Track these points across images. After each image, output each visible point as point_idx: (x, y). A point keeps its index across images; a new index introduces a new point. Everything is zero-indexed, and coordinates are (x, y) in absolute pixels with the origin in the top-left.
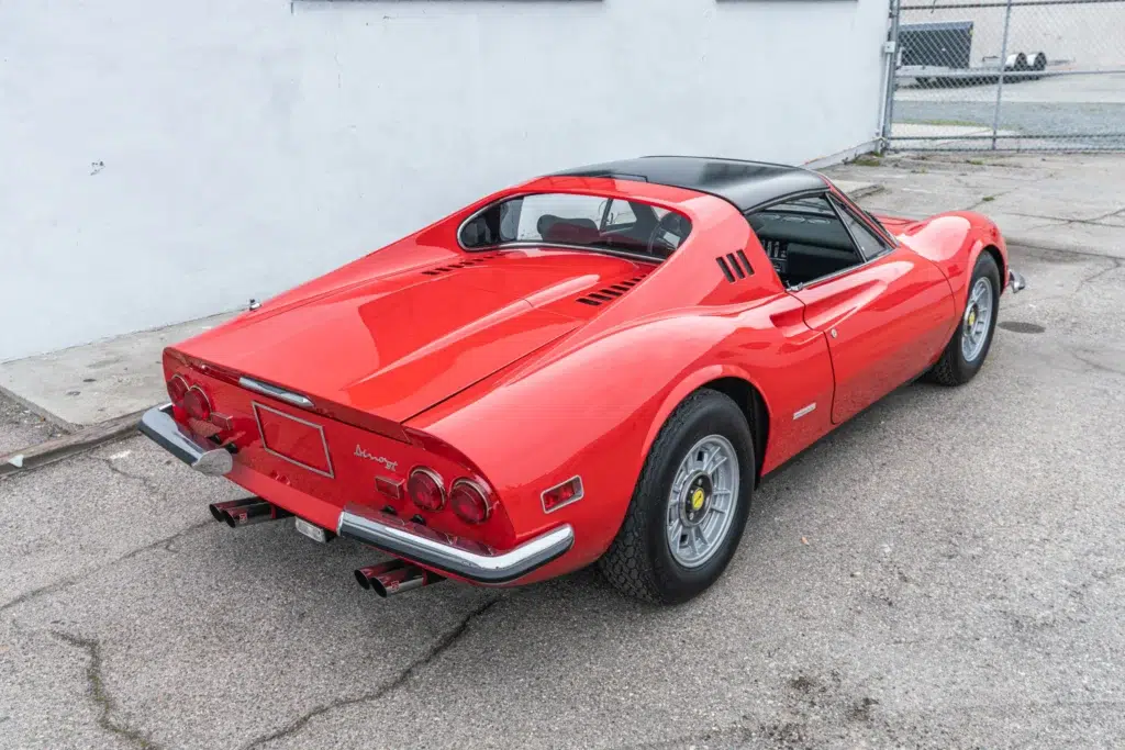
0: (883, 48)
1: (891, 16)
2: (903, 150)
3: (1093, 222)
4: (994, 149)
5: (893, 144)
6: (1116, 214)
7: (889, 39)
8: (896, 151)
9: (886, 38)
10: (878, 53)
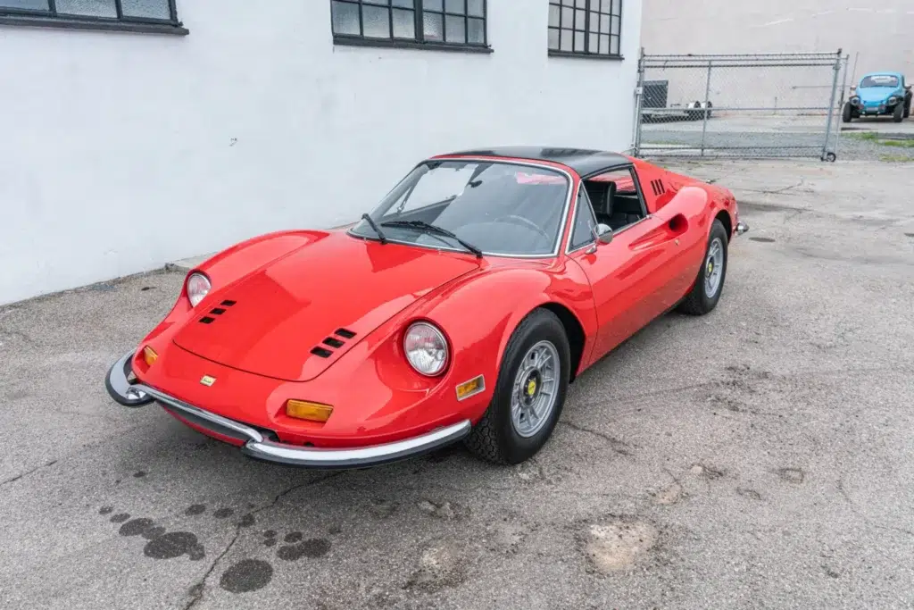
0: (635, 92)
1: (639, 71)
2: (648, 156)
3: (777, 192)
4: (702, 155)
5: (642, 152)
6: (788, 189)
7: (638, 86)
8: (643, 157)
9: (636, 84)
10: (632, 94)
